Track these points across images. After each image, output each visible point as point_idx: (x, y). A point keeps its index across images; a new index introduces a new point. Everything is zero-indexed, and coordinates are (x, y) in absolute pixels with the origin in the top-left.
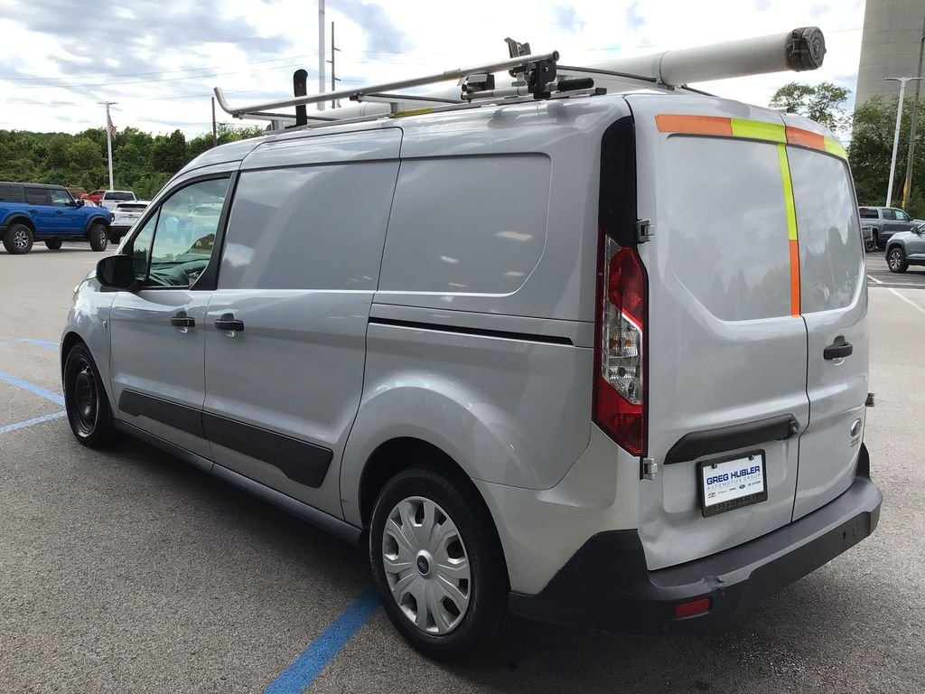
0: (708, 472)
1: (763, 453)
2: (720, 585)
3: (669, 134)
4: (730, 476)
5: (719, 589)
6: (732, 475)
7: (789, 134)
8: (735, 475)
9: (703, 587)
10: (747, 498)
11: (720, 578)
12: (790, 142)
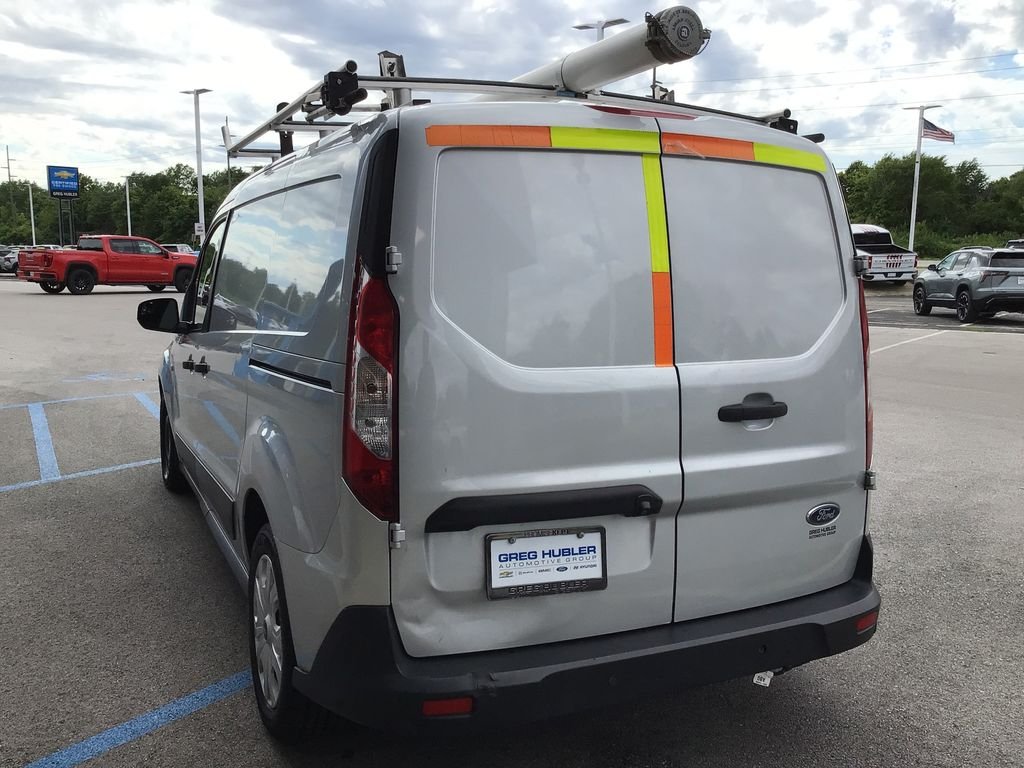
0: (498, 548)
1: (602, 531)
2: (492, 685)
3: (443, 148)
4: (540, 555)
5: (485, 689)
6: (544, 554)
7: (667, 143)
8: (551, 553)
9: (466, 682)
10: (568, 583)
11: (495, 676)
12: (665, 151)
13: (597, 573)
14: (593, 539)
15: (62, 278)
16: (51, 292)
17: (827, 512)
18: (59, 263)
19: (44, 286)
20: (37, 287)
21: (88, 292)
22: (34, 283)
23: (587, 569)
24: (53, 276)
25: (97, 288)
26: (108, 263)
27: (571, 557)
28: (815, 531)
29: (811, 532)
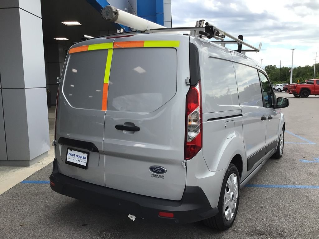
0: (69, 151)
1: (88, 154)
4: (76, 156)
13: (85, 164)
14: (86, 155)
15: (299, 93)
16: (297, 97)
17: (157, 169)
18: (299, 88)
19: (295, 95)
20: (292, 95)
21: (307, 97)
22: (291, 94)
23: (83, 163)
24: (296, 92)
25: (310, 96)
26: (315, 88)
27: (81, 158)
28: (154, 175)
29: (152, 175)
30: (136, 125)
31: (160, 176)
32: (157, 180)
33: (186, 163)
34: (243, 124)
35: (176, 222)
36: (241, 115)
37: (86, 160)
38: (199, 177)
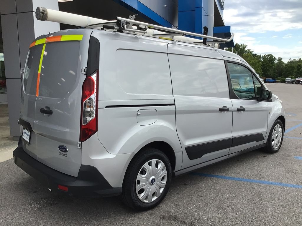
13: (28, 141)
14: (29, 133)
17: (63, 148)
29: (60, 153)
30: (51, 109)
31: (64, 154)
32: (63, 157)
33: (80, 144)
34: (176, 112)
35: (70, 195)
36: (174, 104)
37: (28, 138)
38: (94, 158)
